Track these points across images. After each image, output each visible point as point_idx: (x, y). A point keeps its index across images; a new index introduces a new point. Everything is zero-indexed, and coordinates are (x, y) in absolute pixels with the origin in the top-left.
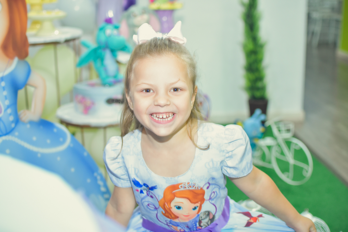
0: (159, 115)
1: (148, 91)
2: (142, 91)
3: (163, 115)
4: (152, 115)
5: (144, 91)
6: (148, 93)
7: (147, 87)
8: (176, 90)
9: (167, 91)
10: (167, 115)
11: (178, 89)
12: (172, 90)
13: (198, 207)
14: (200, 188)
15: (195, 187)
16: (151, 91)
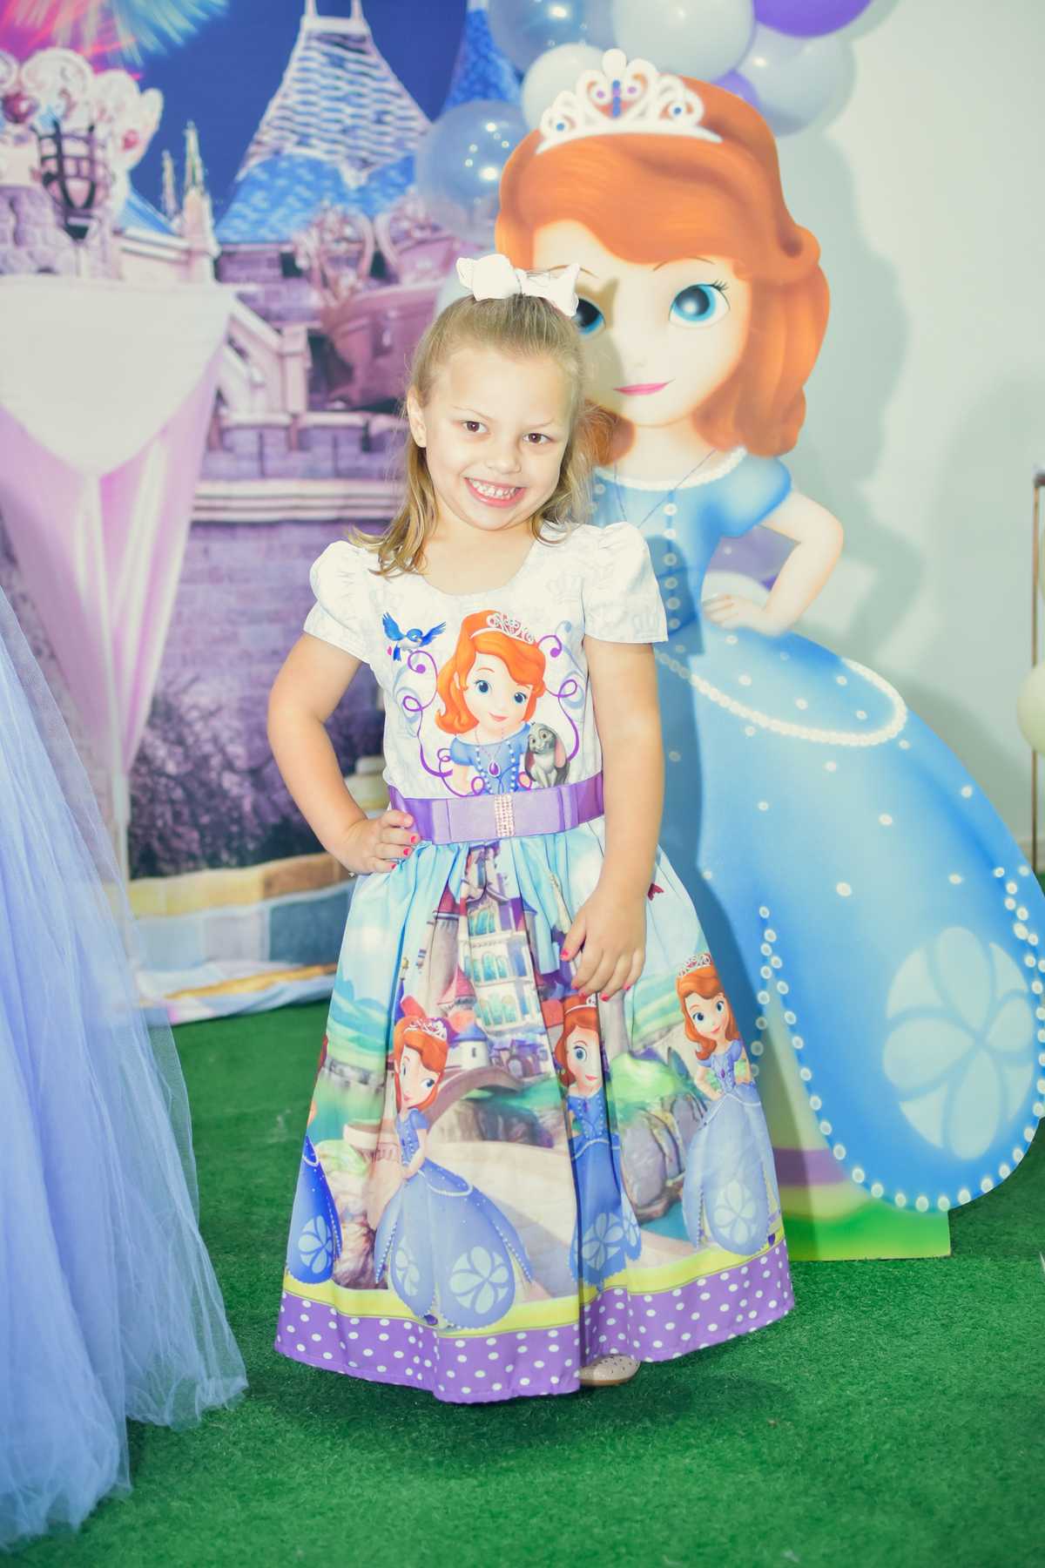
1: (473, 426)
2: (462, 424)
5: (465, 427)
6: (472, 433)
7: (473, 417)
8: (535, 438)
9: (518, 436)
11: (540, 435)
12: (528, 438)
13: (526, 698)
14: (531, 642)
15: (518, 632)
16: (481, 429)
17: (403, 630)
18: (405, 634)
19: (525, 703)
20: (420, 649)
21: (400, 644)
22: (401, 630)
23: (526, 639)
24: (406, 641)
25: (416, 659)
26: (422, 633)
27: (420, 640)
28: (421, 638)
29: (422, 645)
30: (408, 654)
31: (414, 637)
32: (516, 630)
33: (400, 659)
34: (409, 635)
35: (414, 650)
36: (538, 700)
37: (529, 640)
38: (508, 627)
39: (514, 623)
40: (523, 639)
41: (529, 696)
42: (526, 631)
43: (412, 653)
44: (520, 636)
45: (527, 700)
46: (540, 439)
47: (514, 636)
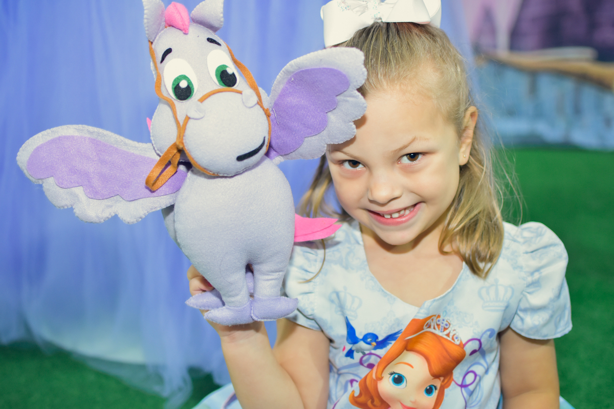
13: (436, 389)
14: (457, 343)
15: (446, 332)
17: (359, 334)
18: (361, 337)
19: (435, 394)
20: (373, 352)
21: (354, 347)
22: (357, 334)
23: (453, 339)
24: (362, 344)
25: (368, 359)
26: (377, 337)
27: (375, 344)
29: (375, 348)
30: (360, 355)
31: (369, 340)
32: (445, 329)
33: (352, 357)
34: (365, 339)
35: (367, 352)
36: (446, 390)
37: (456, 340)
38: (438, 325)
39: (445, 322)
40: (450, 339)
41: (438, 387)
42: (454, 332)
43: (364, 355)
44: (448, 335)
45: (437, 391)
47: (443, 334)
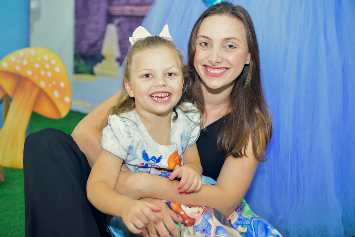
0: (158, 95)
1: (147, 76)
2: (142, 77)
3: (161, 95)
4: (151, 96)
5: (145, 77)
6: (148, 78)
7: (147, 72)
8: (170, 75)
9: (164, 75)
10: (164, 95)
11: (172, 74)
12: (167, 75)
16: (150, 76)
17: (150, 157)
18: (150, 158)
20: (155, 164)
21: (148, 162)
22: (149, 157)
24: (151, 161)
26: (156, 158)
27: (156, 161)
28: (156, 160)
31: (154, 159)
34: (152, 159)
43: (152, 165)
46: (172, 75)
